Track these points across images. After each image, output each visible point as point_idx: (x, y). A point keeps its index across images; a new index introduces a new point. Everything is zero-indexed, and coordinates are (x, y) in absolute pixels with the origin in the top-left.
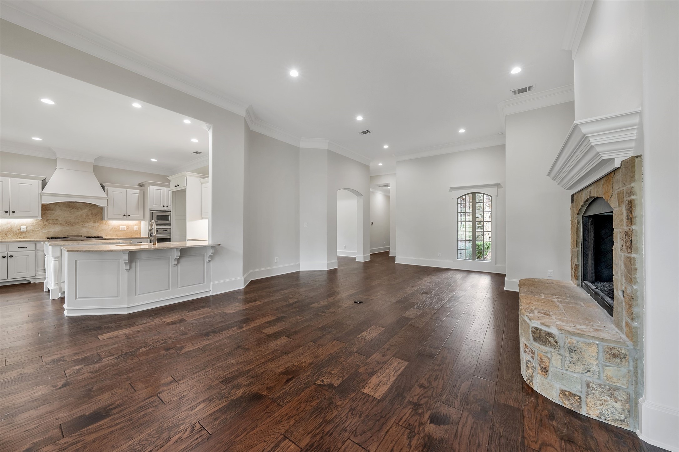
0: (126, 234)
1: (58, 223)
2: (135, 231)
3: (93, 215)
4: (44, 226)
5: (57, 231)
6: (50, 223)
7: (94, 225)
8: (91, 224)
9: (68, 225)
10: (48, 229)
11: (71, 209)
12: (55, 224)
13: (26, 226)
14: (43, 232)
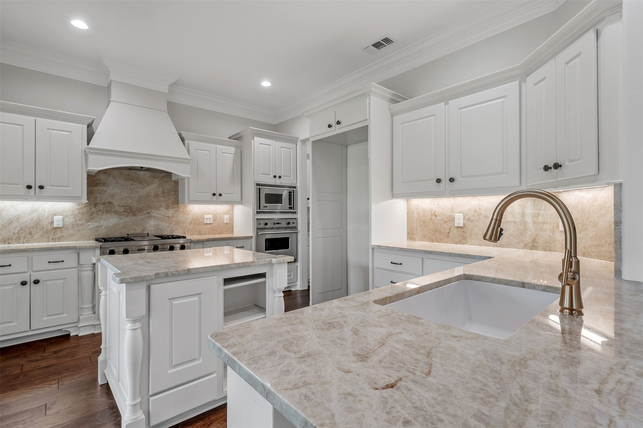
0: (213, 229)
1: (112, 209)
2: (225, 223)
3: (166, 195)
4: (91, 216)
5: (111, 225)
6: (100, 210)
7: (167, 213)
8: (163, 211)
9: (127, 214)
10: (96, 222)
11: (131, 182)
12: (107, 212)
13: (62, 217)
14: (89, 227)
